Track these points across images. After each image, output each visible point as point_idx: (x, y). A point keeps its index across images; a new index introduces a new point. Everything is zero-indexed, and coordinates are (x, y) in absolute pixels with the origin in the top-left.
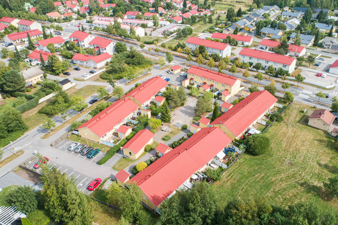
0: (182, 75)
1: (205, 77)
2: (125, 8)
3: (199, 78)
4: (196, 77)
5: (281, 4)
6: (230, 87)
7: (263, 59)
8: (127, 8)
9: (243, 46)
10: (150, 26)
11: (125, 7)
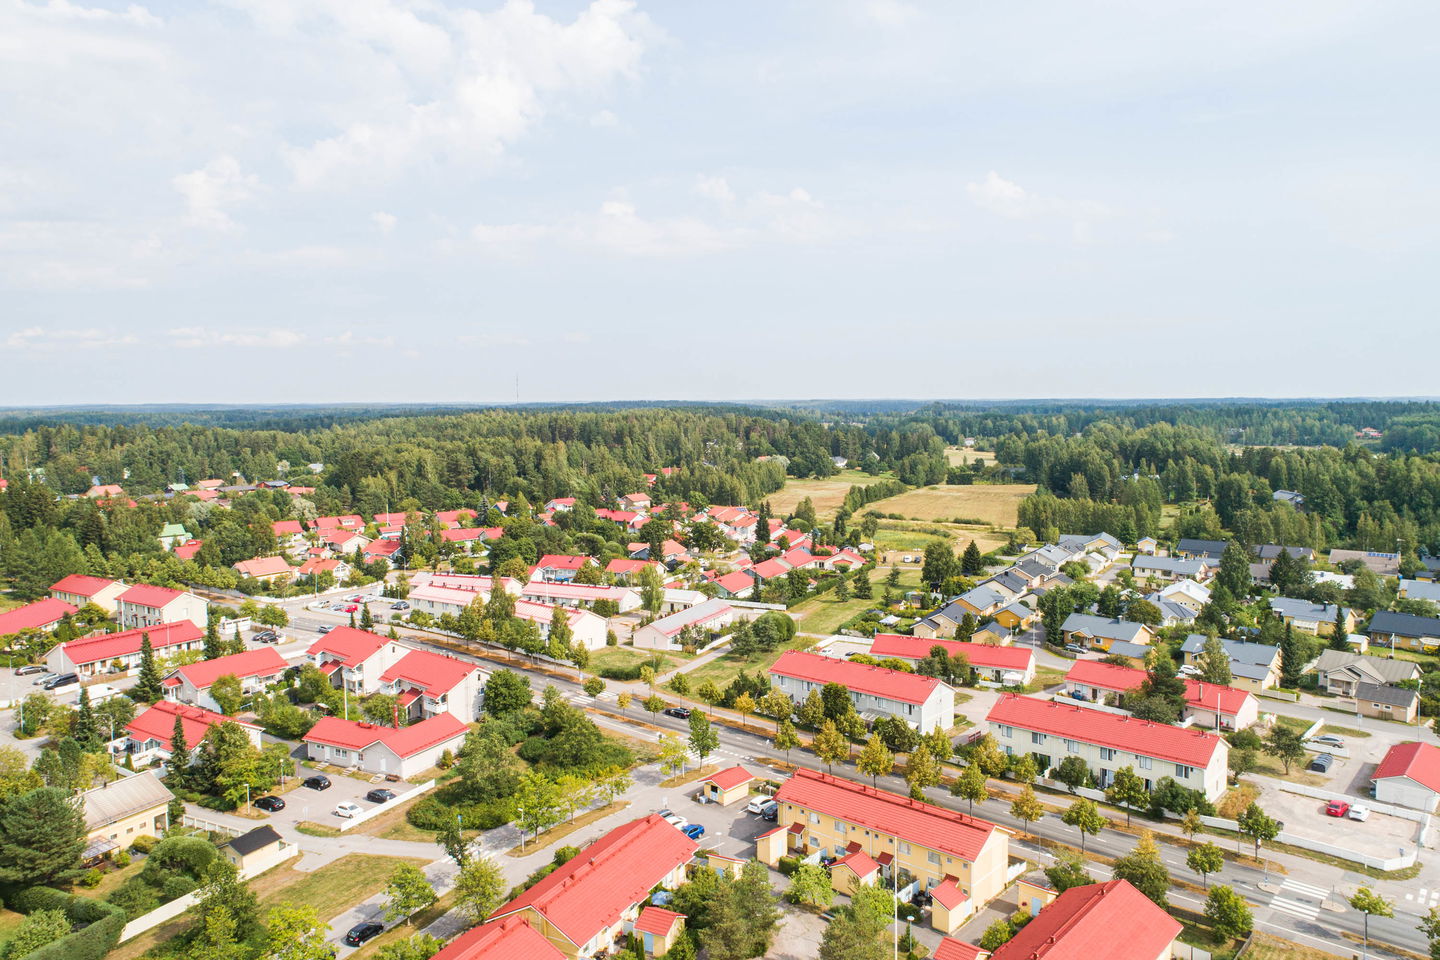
0: (758, 811)
1: (857, 821)
2: (537, 544)
3: (828, 823)
4: (814, 818)
5: (1126, 528)
6: (965, 865)
7: (1089, 740)
8: (546, 542)
9: (999, 685)
10: (628, 609)
11: (539, 539)
